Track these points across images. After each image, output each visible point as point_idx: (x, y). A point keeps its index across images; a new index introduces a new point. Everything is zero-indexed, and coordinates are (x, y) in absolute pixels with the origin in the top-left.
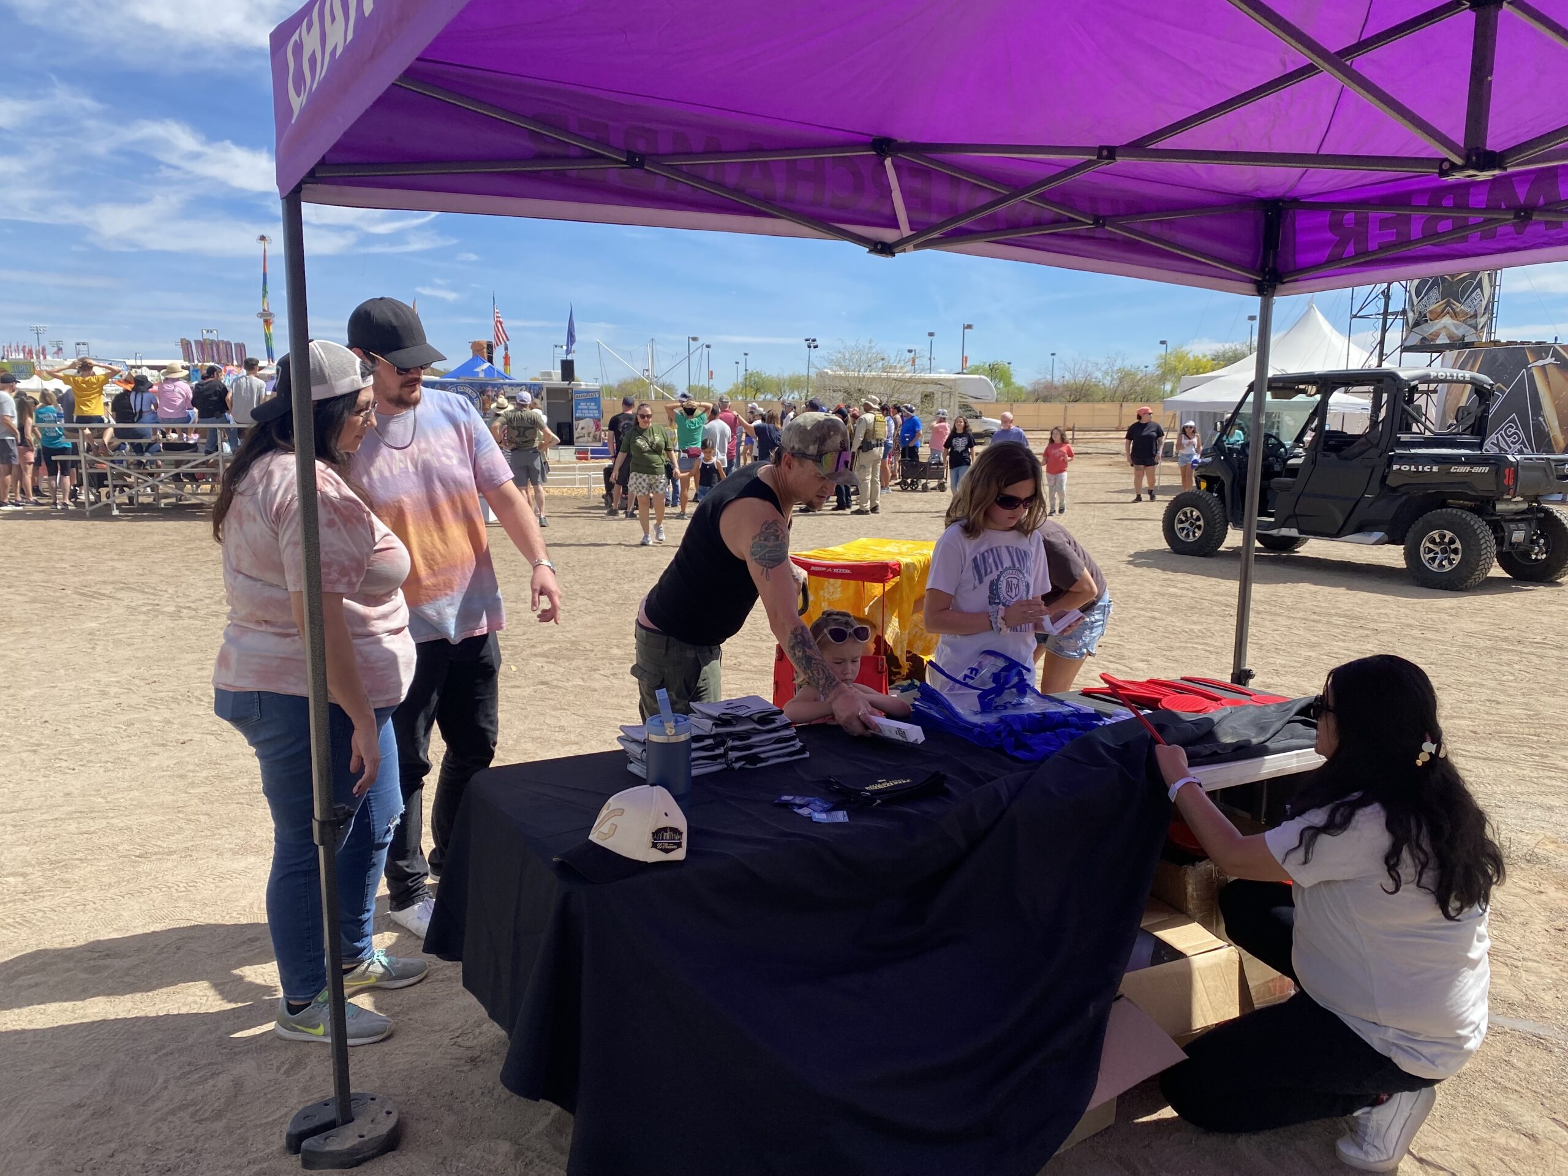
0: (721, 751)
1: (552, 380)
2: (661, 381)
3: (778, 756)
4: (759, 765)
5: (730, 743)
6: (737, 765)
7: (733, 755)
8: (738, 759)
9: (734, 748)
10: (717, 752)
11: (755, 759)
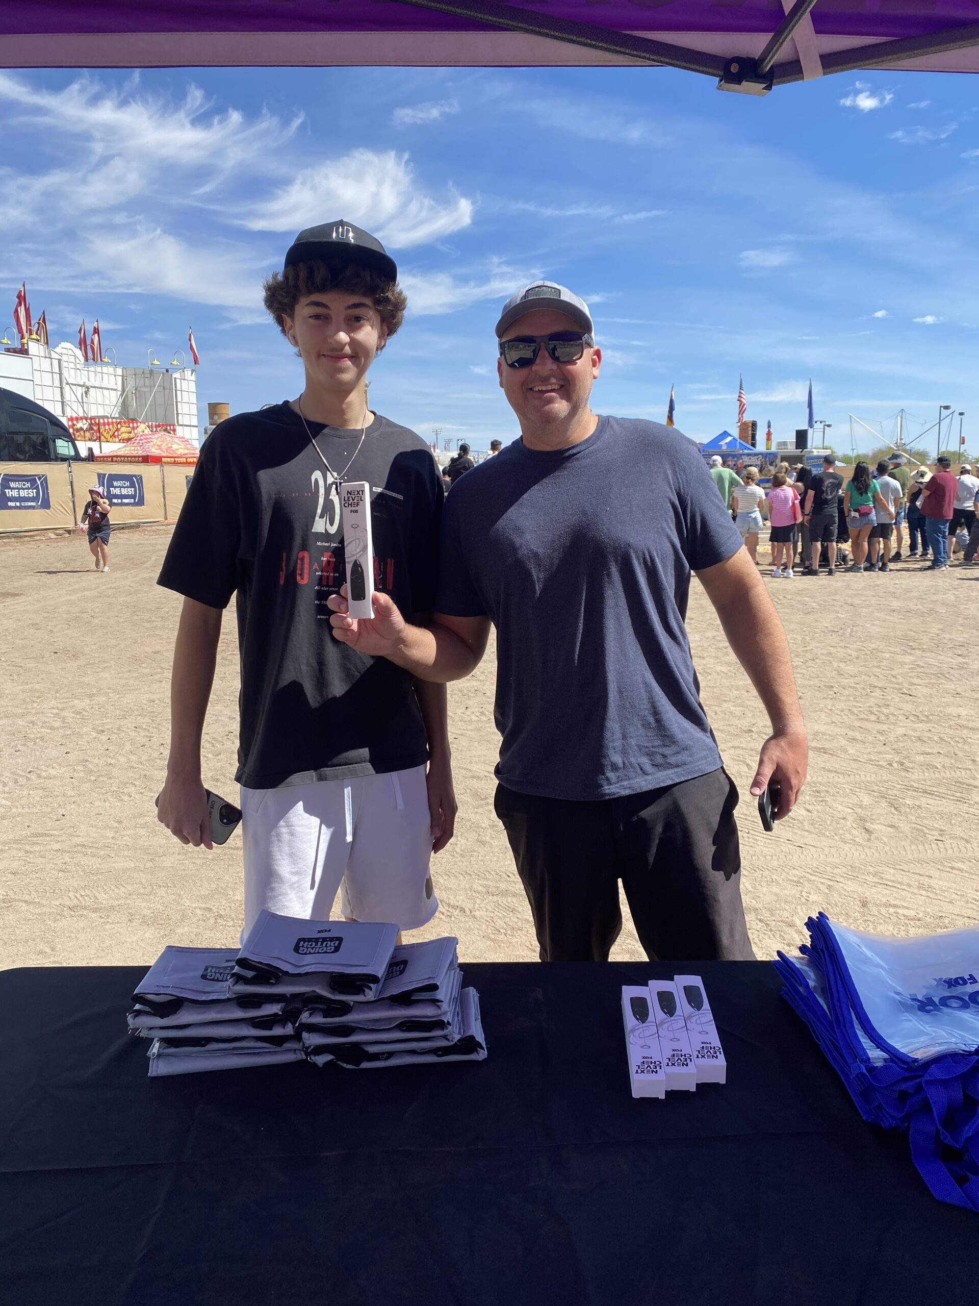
0: (289, 1030)
1: (787, 449)
2: (908, 447)
3: (413, 1052)
4: (365, 1065)
5: (305, 1017)
6: (321, 1060)
7: (313, 1040)
8: (319, 1050)
9: (312, 1028)
10: (278, 1031)
11: (357, 1052)
